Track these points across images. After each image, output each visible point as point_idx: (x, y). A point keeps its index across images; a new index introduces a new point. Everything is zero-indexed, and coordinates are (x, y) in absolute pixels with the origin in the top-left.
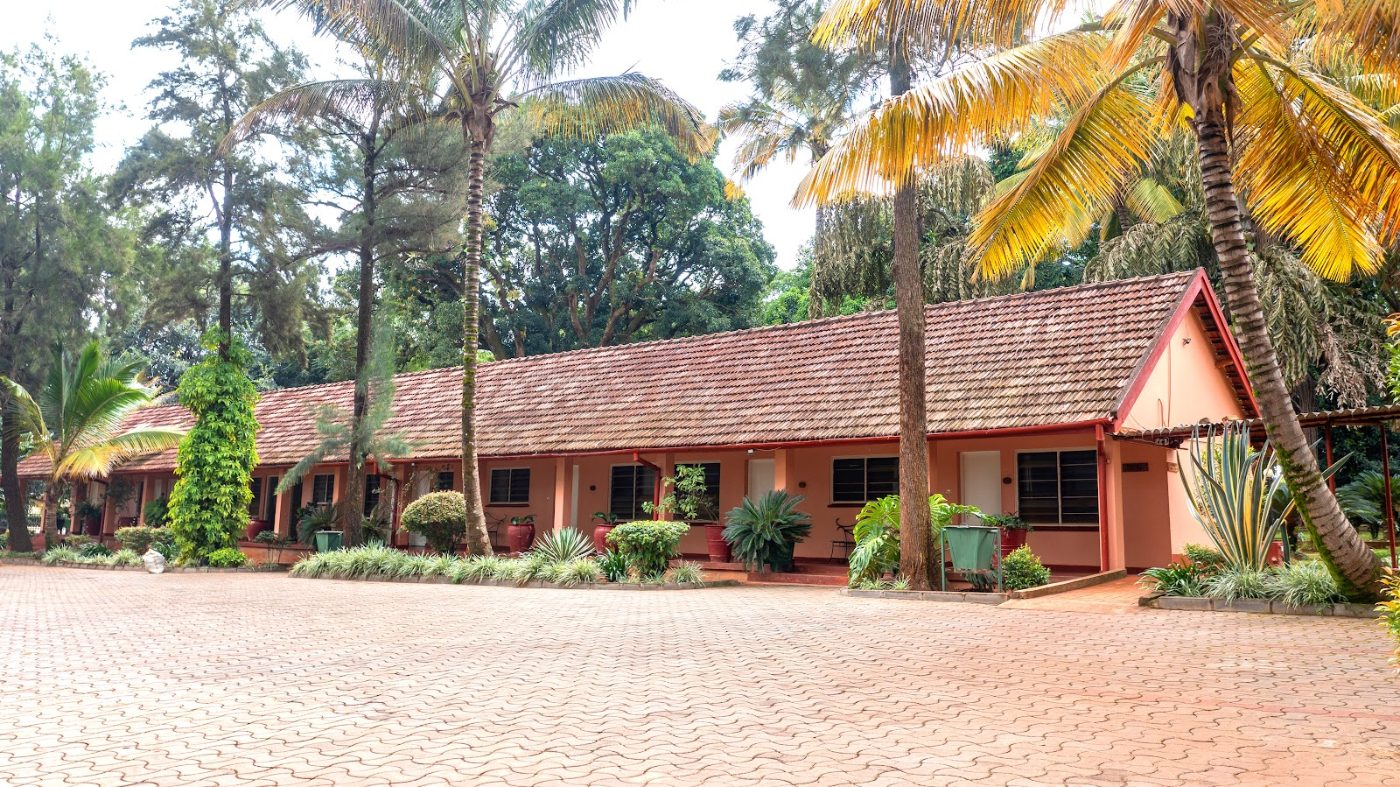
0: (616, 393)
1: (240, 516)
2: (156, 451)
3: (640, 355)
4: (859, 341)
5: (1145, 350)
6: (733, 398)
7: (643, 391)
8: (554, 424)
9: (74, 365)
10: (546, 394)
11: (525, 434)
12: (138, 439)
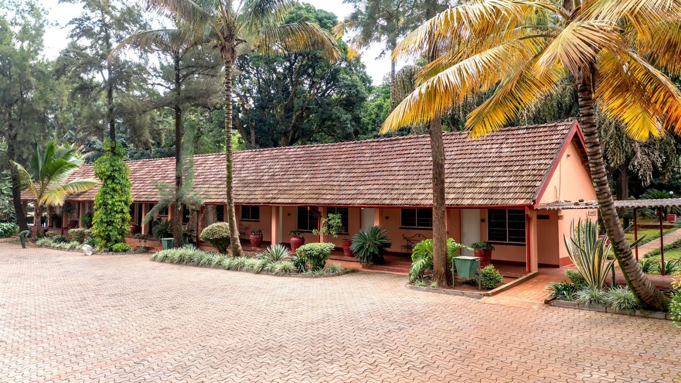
0: (299, 173)
1: (126, 227)
2: (85, 191)
3: (309, 152)
4: (413, 151)
5: (549, 166)
6: (354, 179)
7: (311, 172)
8: (270, 188)
9: (43, 152)
10: (266, 171)
11: (256, 193)
12: (76, 186)
